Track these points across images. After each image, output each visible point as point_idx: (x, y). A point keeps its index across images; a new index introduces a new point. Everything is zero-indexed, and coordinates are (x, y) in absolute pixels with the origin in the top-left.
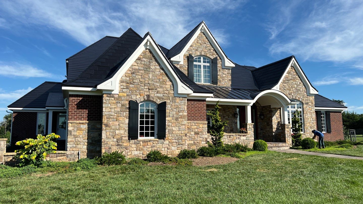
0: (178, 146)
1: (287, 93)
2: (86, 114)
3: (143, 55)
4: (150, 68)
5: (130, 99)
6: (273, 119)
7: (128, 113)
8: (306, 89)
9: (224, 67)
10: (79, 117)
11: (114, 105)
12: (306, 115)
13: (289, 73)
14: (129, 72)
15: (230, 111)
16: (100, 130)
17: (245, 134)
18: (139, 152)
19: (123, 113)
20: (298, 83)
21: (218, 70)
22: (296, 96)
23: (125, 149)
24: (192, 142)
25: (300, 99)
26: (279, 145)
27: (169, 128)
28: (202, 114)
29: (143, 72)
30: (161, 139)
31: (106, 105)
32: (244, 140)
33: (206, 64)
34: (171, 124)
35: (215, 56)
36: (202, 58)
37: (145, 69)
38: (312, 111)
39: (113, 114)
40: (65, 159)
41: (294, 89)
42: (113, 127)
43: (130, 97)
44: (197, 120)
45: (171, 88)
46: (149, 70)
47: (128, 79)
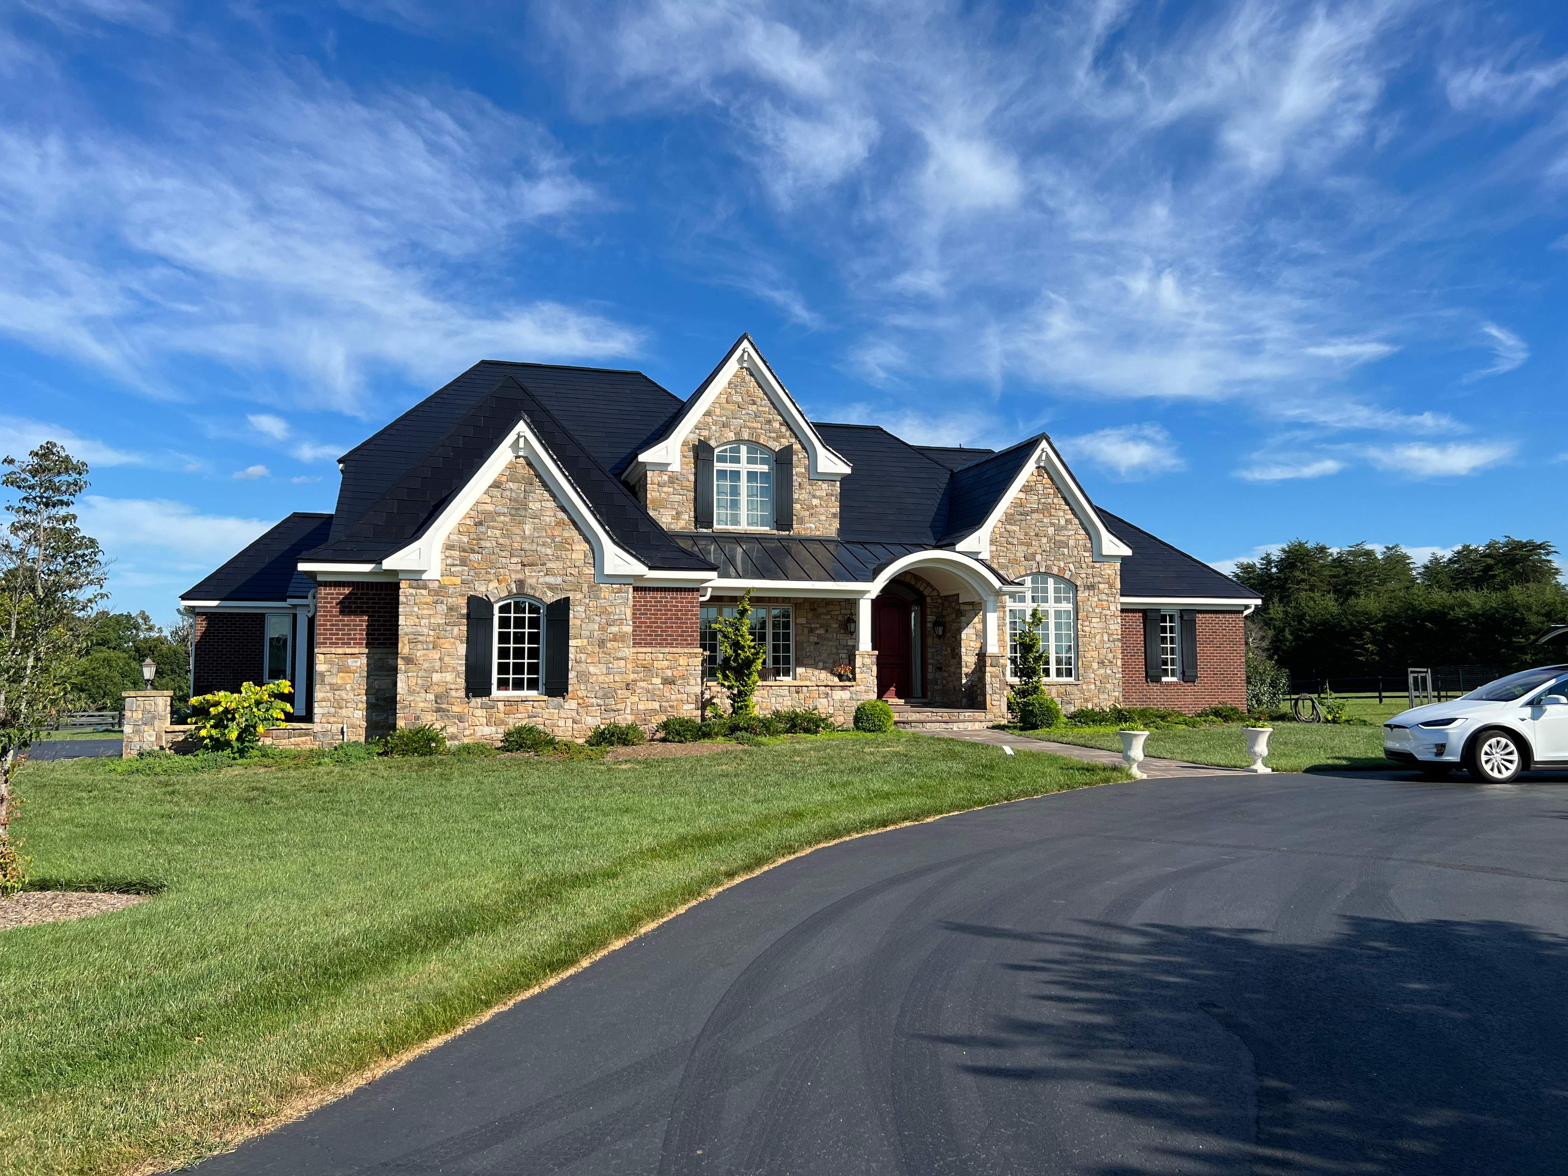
0: (604, 716)
1: (1018, 554)
2: (360, 630)
3: (507, 474)
4: (525, 507)
5: (471, 593)
6: (963, 636)
7: (465, 628)
8: (1090, 539)
9: (815, 476)
10: (344, 639)
11: (428, 609)
12: (1086, 623)
13: (1027, 489)
14: (468, 522)
15: (833, 613)
16: (395, 670)
17: (848, 683)
18: (494, 729)
19: (452, 630)
20: (1063, 522)
21: (795, 484)
22: (1049, 562)
23: (457, 721)
24: (656, 705)
25: (1067, 572)
26: (961, 718)
27: (579, 669)
28: (686, 627)
29: (507, 519)
30: (555, 696)
31: (407, 609)
32: (842, 701)
33: (759, 466)
34: (583, 656)
35: (785, 442)
36: (744, 449)
37: (513, 512)
38: (1108, 612)
39: (426, 631)
40: (309, 742)
41: (1044, 540)
42: (426, 665)
43: (469, 587)
44: (671, 645)
45: (587, 561)
46: (523, 513)
47: (465, 539)
